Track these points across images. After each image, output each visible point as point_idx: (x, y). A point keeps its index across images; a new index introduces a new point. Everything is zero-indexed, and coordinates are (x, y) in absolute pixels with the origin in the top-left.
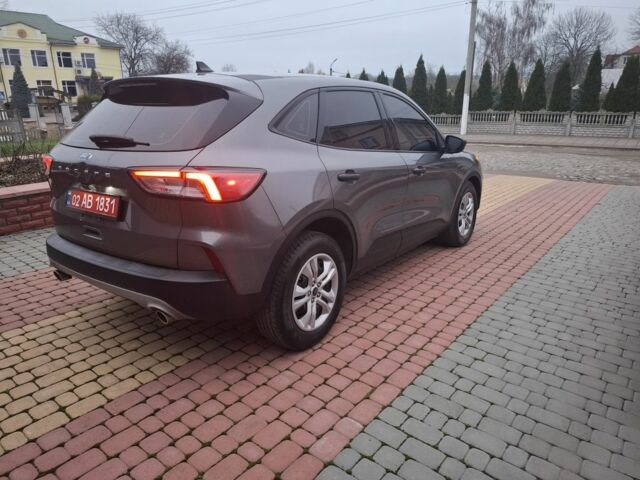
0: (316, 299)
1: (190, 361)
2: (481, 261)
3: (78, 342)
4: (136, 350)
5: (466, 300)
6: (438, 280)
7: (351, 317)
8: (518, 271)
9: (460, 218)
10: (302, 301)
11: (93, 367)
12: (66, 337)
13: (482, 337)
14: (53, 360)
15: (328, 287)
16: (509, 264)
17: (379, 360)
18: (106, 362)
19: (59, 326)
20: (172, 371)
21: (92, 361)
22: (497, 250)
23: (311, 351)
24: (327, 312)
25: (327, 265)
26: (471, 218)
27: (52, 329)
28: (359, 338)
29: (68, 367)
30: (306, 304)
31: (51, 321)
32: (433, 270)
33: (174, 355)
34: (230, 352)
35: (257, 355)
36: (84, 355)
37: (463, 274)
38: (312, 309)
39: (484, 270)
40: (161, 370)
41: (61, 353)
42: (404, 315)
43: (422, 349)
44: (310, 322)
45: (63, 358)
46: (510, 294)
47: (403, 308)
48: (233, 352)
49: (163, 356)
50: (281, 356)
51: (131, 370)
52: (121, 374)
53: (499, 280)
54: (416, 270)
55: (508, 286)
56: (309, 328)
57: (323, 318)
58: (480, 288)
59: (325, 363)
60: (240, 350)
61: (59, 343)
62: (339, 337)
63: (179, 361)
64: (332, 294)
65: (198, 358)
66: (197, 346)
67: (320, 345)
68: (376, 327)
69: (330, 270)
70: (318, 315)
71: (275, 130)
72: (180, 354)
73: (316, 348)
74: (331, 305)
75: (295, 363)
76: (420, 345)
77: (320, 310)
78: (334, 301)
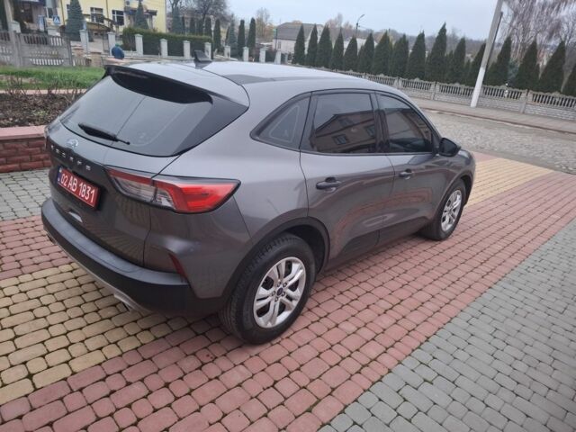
0: (281, 298)
1: (156, 339)
2: (457, 261)
3: (62, 301)
4: (110, 318)
5: (431, 306)
6: (411, 278)
7: (316, 310)
8: (491, 278)
9: (444, 214)
10: (266, 301)
11: (68, 332)
12: (53, 294)
13: (438, 354)
14: (36, 318)
15: (293, 287)
16: (484, 269)
17: (331, 367)
18: (81, 329)
19: (51, 280)
20: (136, 349)
21: (70, 325)
22: (476, 250)
23: (269, 345)
24: (290, 309)
25: (295, 267)
26: (456, 214)
27: (43, 282)
28: (318, 336)
29: (47, 328)
30: (269, 303)
31: (45, 273)
32: (407, 265)
33: (143, 330)
34: (194, 334)
35: (219, 342)
36: (64, 316)
37: (436, 274)
38: (274, 306)
39: (458, 273)
40: (127, 345)
41: (44, 311)
42: (367, 315)
43: (375, 360)
44: (272, 319)
45: (45, 317)
46: (477, 306)
47: (368, 307)
48: (197, 335)
49: (131, 329)
50: (240, 347)
51: (99, 341)
52: (91, 344)
53: (470, 287)
54: (392, 263)
55: (477, 294)
56: (270, 325)
57: (285, 315)
58: (448, 294)
59: (279, 362)
60: (203, 334)
61: (45, 300)
62: (299, 334)
63: (146, 338)
64: (298, 293)
65: (164, 337)
66: (166, 323)
67: (279, 339)
68: (337, 326)
69: (298, 271)
70: (280, 313)
71: (258, 138)
72: (149, 329)
73: (274, 342)
74: (295, 303)
75: (251, 357)
76: (374, 355)
77: (283, 308)
78: (299, 299)
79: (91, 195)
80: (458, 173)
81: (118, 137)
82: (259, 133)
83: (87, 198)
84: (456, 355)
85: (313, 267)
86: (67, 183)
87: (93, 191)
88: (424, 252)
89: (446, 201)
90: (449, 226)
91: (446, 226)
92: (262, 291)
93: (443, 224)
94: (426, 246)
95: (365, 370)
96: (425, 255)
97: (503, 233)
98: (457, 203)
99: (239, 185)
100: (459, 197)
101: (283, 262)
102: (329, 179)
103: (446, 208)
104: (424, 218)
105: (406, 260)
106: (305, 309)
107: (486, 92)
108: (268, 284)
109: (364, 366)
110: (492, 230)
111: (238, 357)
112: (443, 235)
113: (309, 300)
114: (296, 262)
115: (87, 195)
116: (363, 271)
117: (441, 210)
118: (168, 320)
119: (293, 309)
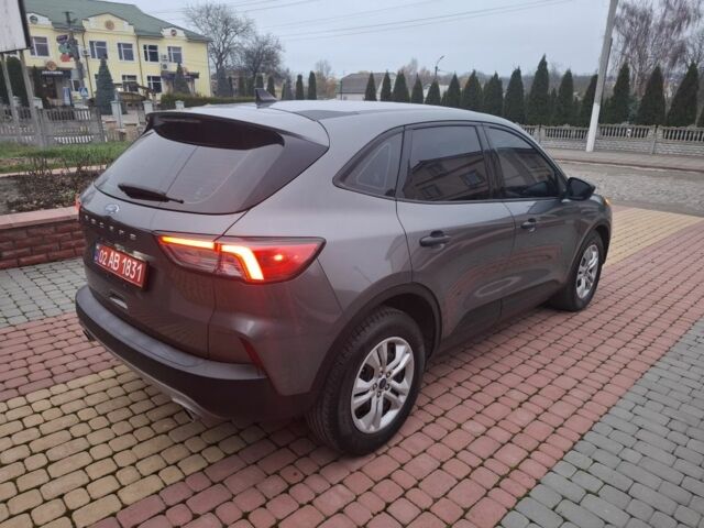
0: (384, 392)
1: (227, 456)
2: (604, 334)
3: (105, 415)
4: (167, 433)
5: (579, 395)
6: (547, 361)
7: (429, 408)
8: (652, 353)
9: (579, 276)
10: (365, 397)
11: (115, 453)
12: (93, 407)
13: (598, 455)
14: (73, 438)
15: (399, 377)
16: (640, 342)
17: (459, 481)
18: (130, 448)
19: (89, 390)
20: (203, 469)
21: (116, 445)
22: (624, 320)
23: (374, 456)
24: (396, 407)
25: (400, 350)
26: (593, 275)
27: (80, 393)
28: (436, 442)
29: (87, 450)
30: (370, 399)
31: (82, 381)
32: (539, 345)
33: (209, 446)
34: (274, 448)
35: (307, 455)
36: (108, 434)
37: (578, 353)
38: (377, 404)
39: (607, 350)
40: (191, 466)
41: (83, 429)
42: (497, 411)
43: (516, 468)
44: (375, 421)
45: (84, 436)
46: (640, 389)
47: (496, 400)
48: (279, 448)
49: (195, 445)
50: (335, 461)
51: (155, 463)
52: (145, 467)
53: (625, 366)
54: (518, 342)
55: (637, 376)
56: (373, 429)
57: (392, 415)
58: (600, 377)
59: (389, 477)
60: (287, 446)
61: (84, 415)
62: (411, 440)
63: (214, 455)
64: (405, 385)
65: (236, 453)
66: (237, 434)
67: (385, 448)
68: (459, 426)
69: (403, 356)
70: (385, 412)
71: (341, 184)
72: (216, 444)
73: (380, 452)
74: (402, 399)
75: (352, 473)
76: (514, 462)
77: (388, 406)
78: (407, 393)
79: (137, 272)
80: (591, 223)
81: (168, 195)
82: (344, 178)
83: (132, 277)
84: (623, 456)
85: (422, 349)
86: (107, 261)
87: (140, 268)
88: (558, 326)
89: (580, 259)
90: (586, 292)
91: (582, 291)
92: (360, 384)
93: (579, 290)
94: (560, 319)
95: (505, 483)
96: (561, 330)
97: (656, 297)
98: (594, 262)
99: (324, 244)
100: (595, 254)
101: (384, 344)
102: (435, 233)
103: (581, 268)
104: (555, 282)
105: (537, 338)
106: (415, 407)
107: (604, 132)
108: (368, 374)
109: (502, 477)
110: (641, 293)
111: (335, 474)
112: (580, 304)
113: (419, 395)
114: (401, 344)
115: (132, 272)
116: (483, 355)
117: (575, 272)
118: (241, 430)
119: (401, 406)
